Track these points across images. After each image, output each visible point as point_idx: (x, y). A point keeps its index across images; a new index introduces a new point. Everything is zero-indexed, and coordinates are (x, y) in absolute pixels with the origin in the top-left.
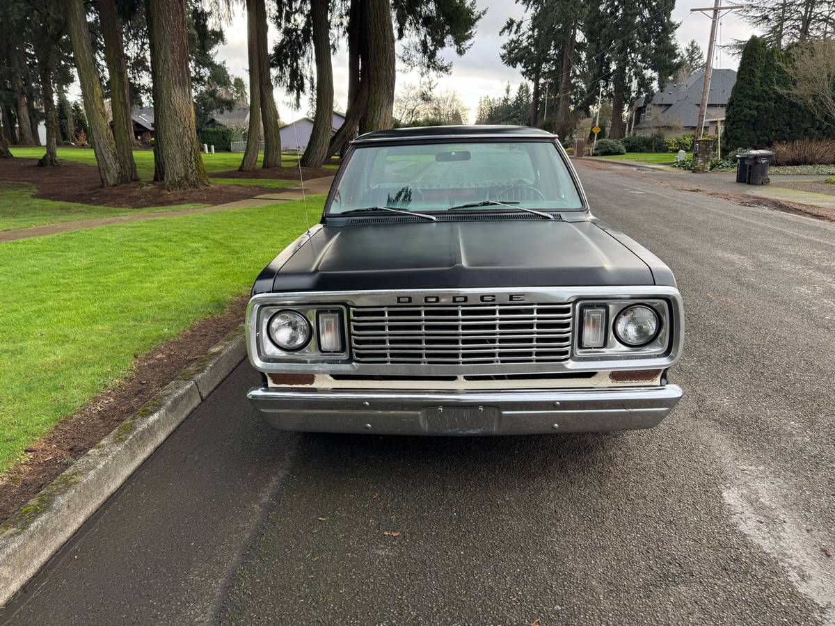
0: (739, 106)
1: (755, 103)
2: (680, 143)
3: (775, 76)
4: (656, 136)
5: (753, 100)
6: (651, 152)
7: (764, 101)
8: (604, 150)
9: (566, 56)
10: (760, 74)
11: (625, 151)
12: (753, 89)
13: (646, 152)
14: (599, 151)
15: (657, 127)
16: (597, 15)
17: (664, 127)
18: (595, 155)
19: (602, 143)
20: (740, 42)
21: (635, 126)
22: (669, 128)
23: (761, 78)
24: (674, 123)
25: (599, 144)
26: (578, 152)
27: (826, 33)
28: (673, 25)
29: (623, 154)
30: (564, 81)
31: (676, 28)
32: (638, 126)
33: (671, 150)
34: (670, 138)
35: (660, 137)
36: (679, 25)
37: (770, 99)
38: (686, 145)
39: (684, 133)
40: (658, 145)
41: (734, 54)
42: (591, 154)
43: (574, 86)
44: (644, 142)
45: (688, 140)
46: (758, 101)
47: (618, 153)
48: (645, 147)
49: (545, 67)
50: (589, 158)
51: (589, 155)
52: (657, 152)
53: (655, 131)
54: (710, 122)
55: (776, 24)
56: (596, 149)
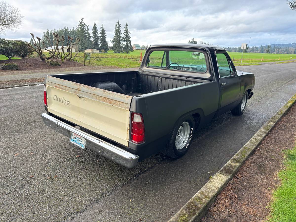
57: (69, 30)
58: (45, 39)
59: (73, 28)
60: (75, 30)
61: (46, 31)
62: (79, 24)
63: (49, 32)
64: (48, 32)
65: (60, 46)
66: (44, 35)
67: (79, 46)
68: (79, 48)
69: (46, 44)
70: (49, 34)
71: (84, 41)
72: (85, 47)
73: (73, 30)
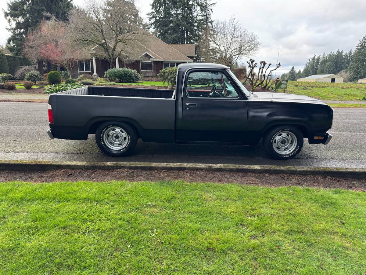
57: (344, 54)
58: (309, 66)
59: (351, 51)
60: (352, 53)
61: (312, 57)
62: (359, 45)
63: (316, 57)
64: (314, 58)
65: (326, 74)
66: (308, 62)
67: (351, 74)
68: (350, 77)
69: (309, 73)
70: (316, 60)
71: (361, 67)
72: (359, 75)
73: (350, 53)
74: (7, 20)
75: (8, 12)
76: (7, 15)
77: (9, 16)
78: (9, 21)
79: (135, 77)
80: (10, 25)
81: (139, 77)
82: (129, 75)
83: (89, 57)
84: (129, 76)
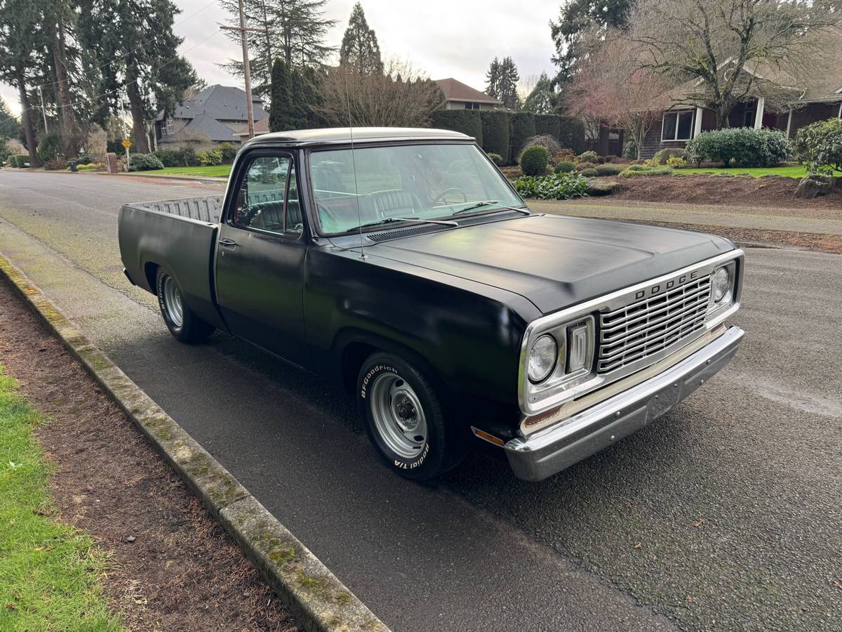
0: (280, 121)
1: (292, 119)
2: (211, 157)
3: (303, 96)
4: (186, 150)
5: (290, 116)
6: (185, 166)
7: (300, 118)
8: (141, 165)
9: (58, 61)
10: (290, 93)
11: (163, 165)
12: (288, 106)
13: (181, 166)
14: (135, 167)
15: (186, 141)
16: (91, 20)
17: (192, 141)
18: (131, 170)
19: (137, 158)
20: (238, 62)
21: (158, 140)
22: (198, 142)
23: (292, 97)
24: (200, 137)
25: (133, 158)
26: (111, 168)
27: (304, 61)
28: (177, 39)
29: (161, 169)
30: (61, 89)
31: (180, 43)
32: (161, 140)
33: (204, 163)
34: (201, 152)
35: (191, 151)
36: (182, 41)
37: (304, 116)
38: (217, 158)
39: (214, 147)
40: (190, 159)
41: (234, 74)
42: (126, 170)
43: (73, 96)
44: (175, 156)
45: (218, 154)
46: (295, 117)
47: (157, 168)
48: (177, 161)
49: (29, 72)
50: (124, 173)
51: (123, 170)
52: (191, 166)
53: (184, 145)
54: (241, 136)
55: (264, 49)
56: (131, 165)
74: (555, 42)
75: (559, 25)
76: (555, 31)
77: (560, 33)
78: (558, 44)
79: (770, 150)
80: (559, 53)
81: (784, 151)
82: (751, 146)
83: (687, 106)
84: (752, 148)
